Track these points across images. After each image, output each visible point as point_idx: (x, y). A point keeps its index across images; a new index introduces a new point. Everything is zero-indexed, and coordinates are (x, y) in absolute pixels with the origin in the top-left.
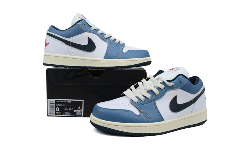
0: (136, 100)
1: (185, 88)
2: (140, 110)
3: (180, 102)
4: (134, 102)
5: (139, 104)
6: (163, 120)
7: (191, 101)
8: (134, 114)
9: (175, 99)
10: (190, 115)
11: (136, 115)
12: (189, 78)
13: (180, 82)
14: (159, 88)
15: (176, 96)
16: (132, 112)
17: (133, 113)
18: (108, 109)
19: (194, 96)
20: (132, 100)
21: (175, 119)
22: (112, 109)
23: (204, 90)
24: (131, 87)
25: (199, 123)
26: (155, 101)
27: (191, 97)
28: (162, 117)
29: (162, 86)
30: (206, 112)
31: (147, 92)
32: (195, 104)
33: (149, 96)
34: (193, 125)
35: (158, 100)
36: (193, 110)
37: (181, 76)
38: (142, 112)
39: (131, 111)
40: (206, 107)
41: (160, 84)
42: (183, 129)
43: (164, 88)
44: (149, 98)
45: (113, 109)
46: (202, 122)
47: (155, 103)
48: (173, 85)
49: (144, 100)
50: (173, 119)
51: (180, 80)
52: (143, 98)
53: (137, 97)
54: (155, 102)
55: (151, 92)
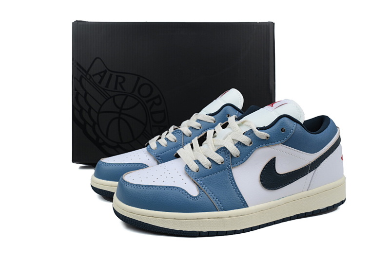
0: (194, 167)
1: (294, 142)
2: (201, 187)
3: (281, 169)
4: (192, 171)
5: (200, 176)
6: (246, 206)
7: (308, 166)
8: (188, 194)
9: (272, 164)
10: (306, 193)
11: (191, 196)
12: (302, 122)
13: (283, 130)
14: (239, 144)
15: (275, 158)
16: (185, 190)
17: (186, 192)
18: (139, 185)
19: (312, 157)
20: (187, 168)
21: (272, 203)
22: (146, 186)
23: (338, 142)
24: (192, 141)
25: (327, 208)
26: (230, 168)
27: (307, 158)
28: (244, 200)
29: (246, 140)
30: (343, 184)
31: (217, 152)
32: (316, 171)
33: (218, 158)
34: (313, 212)
35: (236, 166)
36: (312, 184)
37: (285, 118)
38: (203, 191)
39: (183, 190)
40: (344, 174)
41: (244, 135)
42: (290, 220)
43: (251, 143)
44: (220, 163)
45: (149, 186)
46: (334, 205)
47: (232, 173)
48: (267, 137)
49: (210, 168)
50: (268, 203)
51: (282, 127)
52: (207, 163)
53: (198, 161)
54: (231, 171)
55: (223, 151)
